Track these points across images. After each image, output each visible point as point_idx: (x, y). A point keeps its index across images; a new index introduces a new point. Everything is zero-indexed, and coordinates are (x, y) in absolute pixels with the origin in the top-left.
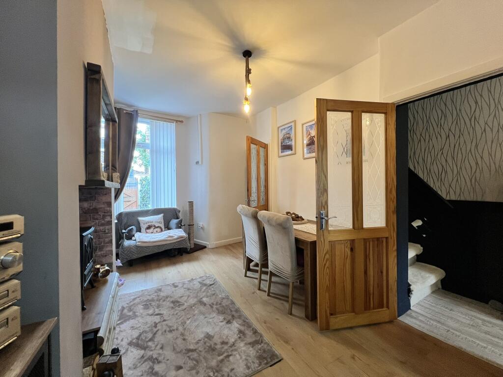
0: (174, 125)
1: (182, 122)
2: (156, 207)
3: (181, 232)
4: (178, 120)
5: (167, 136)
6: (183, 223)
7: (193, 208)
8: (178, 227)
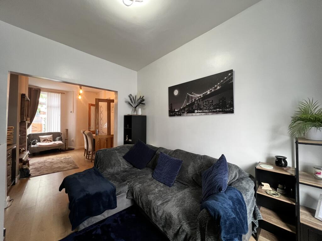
0: (60, 95)
1: (64, 93)
2: (49, 132)
3: (60, 142)
4: (62, 93)
5: (56, 100)
6: (63, 138)
7: (68, 132)
8: (59, 140)
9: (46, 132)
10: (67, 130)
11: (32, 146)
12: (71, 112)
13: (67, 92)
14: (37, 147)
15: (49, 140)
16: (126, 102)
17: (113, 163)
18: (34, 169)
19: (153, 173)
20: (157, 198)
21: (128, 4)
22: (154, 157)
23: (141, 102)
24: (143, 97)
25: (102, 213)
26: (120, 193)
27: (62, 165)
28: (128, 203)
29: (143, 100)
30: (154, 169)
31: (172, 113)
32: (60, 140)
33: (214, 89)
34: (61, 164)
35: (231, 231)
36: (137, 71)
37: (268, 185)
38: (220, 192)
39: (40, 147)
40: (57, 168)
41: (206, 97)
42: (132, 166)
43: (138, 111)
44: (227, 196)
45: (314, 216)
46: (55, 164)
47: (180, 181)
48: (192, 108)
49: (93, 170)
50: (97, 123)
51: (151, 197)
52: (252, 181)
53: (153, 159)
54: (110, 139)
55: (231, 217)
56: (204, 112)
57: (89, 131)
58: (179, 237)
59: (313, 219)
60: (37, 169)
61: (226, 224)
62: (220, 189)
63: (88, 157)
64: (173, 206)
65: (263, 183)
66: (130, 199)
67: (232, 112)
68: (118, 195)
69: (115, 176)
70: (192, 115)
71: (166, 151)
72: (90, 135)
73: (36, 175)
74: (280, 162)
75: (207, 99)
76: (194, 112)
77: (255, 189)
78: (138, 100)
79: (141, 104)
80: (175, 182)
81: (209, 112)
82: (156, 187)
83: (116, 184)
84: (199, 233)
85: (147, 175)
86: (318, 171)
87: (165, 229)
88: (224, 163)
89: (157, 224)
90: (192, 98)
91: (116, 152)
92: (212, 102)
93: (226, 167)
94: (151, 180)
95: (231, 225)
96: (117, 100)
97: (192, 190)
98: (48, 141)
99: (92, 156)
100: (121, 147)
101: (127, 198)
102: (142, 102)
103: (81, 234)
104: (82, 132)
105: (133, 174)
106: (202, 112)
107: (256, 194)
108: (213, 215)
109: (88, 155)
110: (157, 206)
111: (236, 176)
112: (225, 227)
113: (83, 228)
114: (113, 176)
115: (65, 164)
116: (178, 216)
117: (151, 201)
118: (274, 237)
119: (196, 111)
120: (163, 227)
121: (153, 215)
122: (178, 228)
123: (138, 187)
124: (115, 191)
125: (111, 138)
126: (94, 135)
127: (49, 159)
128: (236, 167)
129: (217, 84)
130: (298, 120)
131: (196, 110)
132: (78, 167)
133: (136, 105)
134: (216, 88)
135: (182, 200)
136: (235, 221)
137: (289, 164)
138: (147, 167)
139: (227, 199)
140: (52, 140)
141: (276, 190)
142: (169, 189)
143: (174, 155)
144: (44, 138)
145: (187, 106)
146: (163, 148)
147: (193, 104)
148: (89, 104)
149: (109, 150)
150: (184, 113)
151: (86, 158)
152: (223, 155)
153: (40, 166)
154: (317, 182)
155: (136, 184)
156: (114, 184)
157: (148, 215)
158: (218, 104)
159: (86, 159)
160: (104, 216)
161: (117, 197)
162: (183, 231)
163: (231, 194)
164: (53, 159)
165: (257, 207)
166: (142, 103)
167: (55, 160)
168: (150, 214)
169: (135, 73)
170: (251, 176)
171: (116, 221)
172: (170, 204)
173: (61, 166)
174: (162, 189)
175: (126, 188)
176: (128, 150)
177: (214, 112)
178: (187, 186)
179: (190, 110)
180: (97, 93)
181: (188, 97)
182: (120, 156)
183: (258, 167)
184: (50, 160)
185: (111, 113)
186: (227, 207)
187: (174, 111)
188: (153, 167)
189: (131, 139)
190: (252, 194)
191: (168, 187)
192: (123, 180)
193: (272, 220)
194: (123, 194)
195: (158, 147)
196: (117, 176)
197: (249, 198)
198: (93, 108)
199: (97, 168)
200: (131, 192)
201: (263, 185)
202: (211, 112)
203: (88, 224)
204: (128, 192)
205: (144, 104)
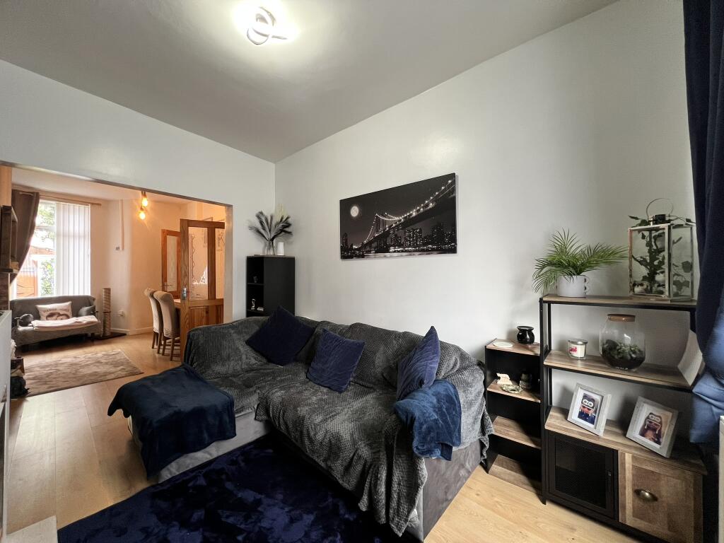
0: (88, 208)
1: (100, 205)
2: (61, 295)
3: (92, 319)
4: (94, 203)
5: (79, 220)
6: (97, 309)
7: (109, 296)
8: (89, 313)
9: (55, 295)
10: (108, 291)
11: (21, 329)
12: (118, 248)
13: (107, 202)
14: (33, 331)
15: (63, 315)
16: (251, 228)
17: (224, 354)
18: (34, 379)
19: (308, 371)
20: (313, 411)
21: (257, 41)
22: (311, 341)
23: (284, 229)
24: (288, 218)
25: (205, 447)
26: (242, 409)
27: (102, 369)
28: (257, 429)
29: (289, 225)
30: (310, 364)
31: (348, 252)
32: (91, 314)
33: (423, 207)
34: (97, 366)
35: (429, 439)
36: (275, 162)
37: (507, 376)
38: (421, 386)
39: (41, 331)
40: (91, 375)
41: (409, 222)
42: (265, 361)
43: (277, 247)
44: (430, 392)
45: (566, 418)
46: (82, 367)
47: (361, 382)
48: (385, 243)
49: (184, 370)
50: (184, 274)
51: (303, 411)
52: (481, 371)
53: (307, 346)
54: (216, 308)
55: (431, 419)
56: (406, 251)
57: (163, 290)
58: (352, 469)
59: (565, 422)
60: (39, 379)
61: (421, 428)
62: (420, 382)
63: (161, 351)
64: (344, 421)
65: (499, 375)
66: (261, 421)
67: (453, 250)
68: (238, 413)
69: (231, 380)
70: (385, 256)
71: (335, 327)
72: (167, 300)
73: (42, 391)
74: (523, 336)
75: (412, 227)
76: (388, 251)
77: (486, 384)
78: (278, 224)
79: (283, 233)
80: (350, 384)
81: (414, 251)
82: (314, 394)
83: (233, 393)
84: (384, 455)
85: (296, 374)
86: (573, 346)
87: (329, 463)
88: (434, 340)
89: (315, 458)
90: (385, 223)
91: (232, 331)
92: (420, 232)
93: (436, 347)
94: (304, 383)
95: (429, 430)
96: (231, 225)
97: (381, 394)
98: (61, 317)
99: (173, 349)
100: (241, 323)
101: (255, 419)
102: (287, 229)
103: (165, 488)
104: (147, 293)
105: (268, 374)
106: (402, 251)
107: (486, 393)
108: (405, 419)
109: (162, 347)
110: (314, 424)
111: (455, 365)
112: (420, 433)
113: (170, 476)
114: (226, 379)
115: (107, 367)
116: (352, 435)
117: (304, 417)
118: (516, 464)
119: (392, 249)
120: (325, 460)
121: (307, 442)
122: (352, 455)
123: (277, 395)
124: (232, 404)
125: (217, 306)
126: (178, 301)
127: (65, 357)
128: (457, 349)
129: (428, 198)
130: (548, 265)
131: (391, 246)
132: (142, 371)
133: (273, 236)
134: (427, 205)
135: (362, 411)
136: (437, 423)
137: (537, 340)
138: (296, 360)
139: (430, 395)
140: (70, 315)
141: (518, 384)
142: (338, 397)
143: (349, 335)
144: (50, 310)
145: (375, 238)
146: (329, 323)
147: (386, 234)
148: (163, 231)
149: (216, 329)
150: (369, 252)
151: (158, 353)
152: (432, 328)
153: (45, 372)
154: (572, 363)
155: (274, 391)
156: (230, 393)
157: (298, 444)
158: (431, 237)
159: (157, 355)
160: (210, 454)
161: (236, 416)
162: (360, 457)
163: (440, 389)
164: (75, 357)
165: (487, 413)
166: (286, 232)
167: (83, 359)
168: (302, 442)
169: (270, 167)
170: (480, 364)
171: (234, 463)
172: (339, 419)
173: (98, 370)
174: (326, 397)
175: (254, 400)
176: (256, 328)
177: (423, 251)
178: (372, 390)
179: (381, 246)
180: (181, 207)
181: (376, 222)
182: (239, 339)
183: (490, 347)
184: (69, 360)
185: (216, 252)
186: (428, 405)
187: (352, 249)
188: (308, 361)
189: (262, 306)
190: (479, 393)
191: (337, 394)
192: (247, 386)
193: (511, 433)
194: (248, 411)
195: (319, 321)
196: (234, 380)
197: (471, 397)
198: (172, 241)
199: (192, 365)
200: (264, 408)
201: (499, 378)
202: (418, 251)
203: (178, 470)
204: (257, 407)
205: (290, 233)
